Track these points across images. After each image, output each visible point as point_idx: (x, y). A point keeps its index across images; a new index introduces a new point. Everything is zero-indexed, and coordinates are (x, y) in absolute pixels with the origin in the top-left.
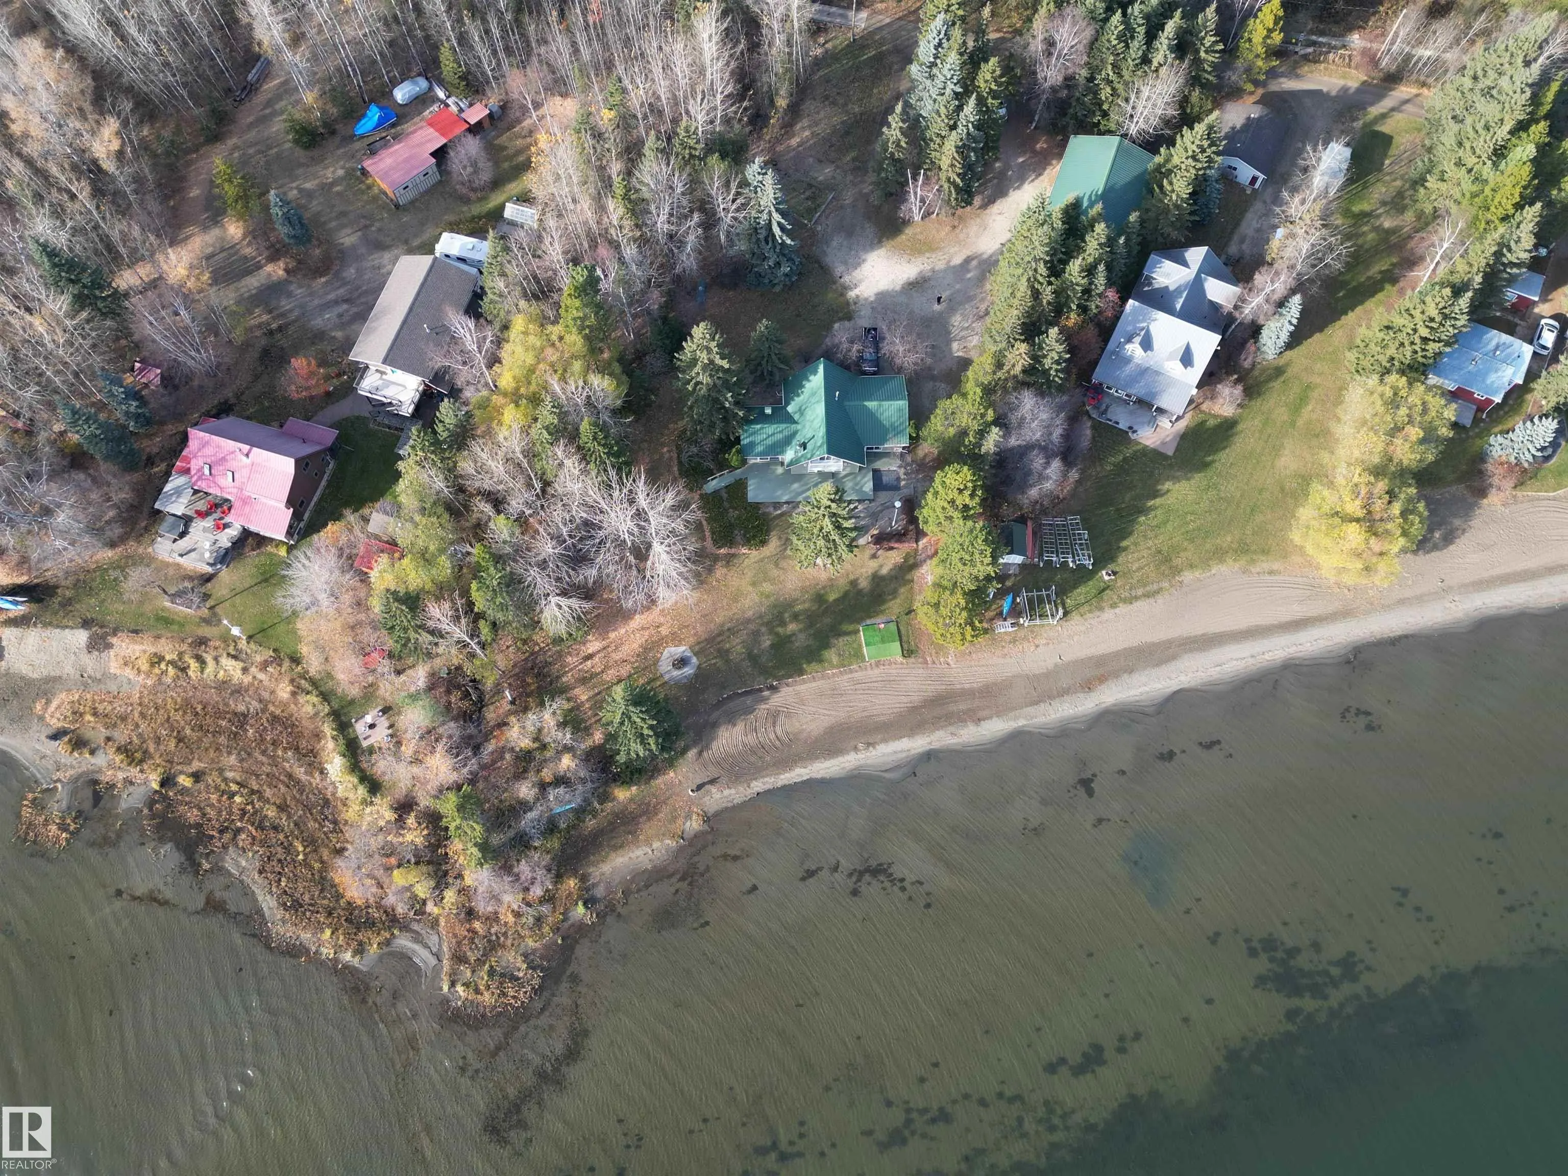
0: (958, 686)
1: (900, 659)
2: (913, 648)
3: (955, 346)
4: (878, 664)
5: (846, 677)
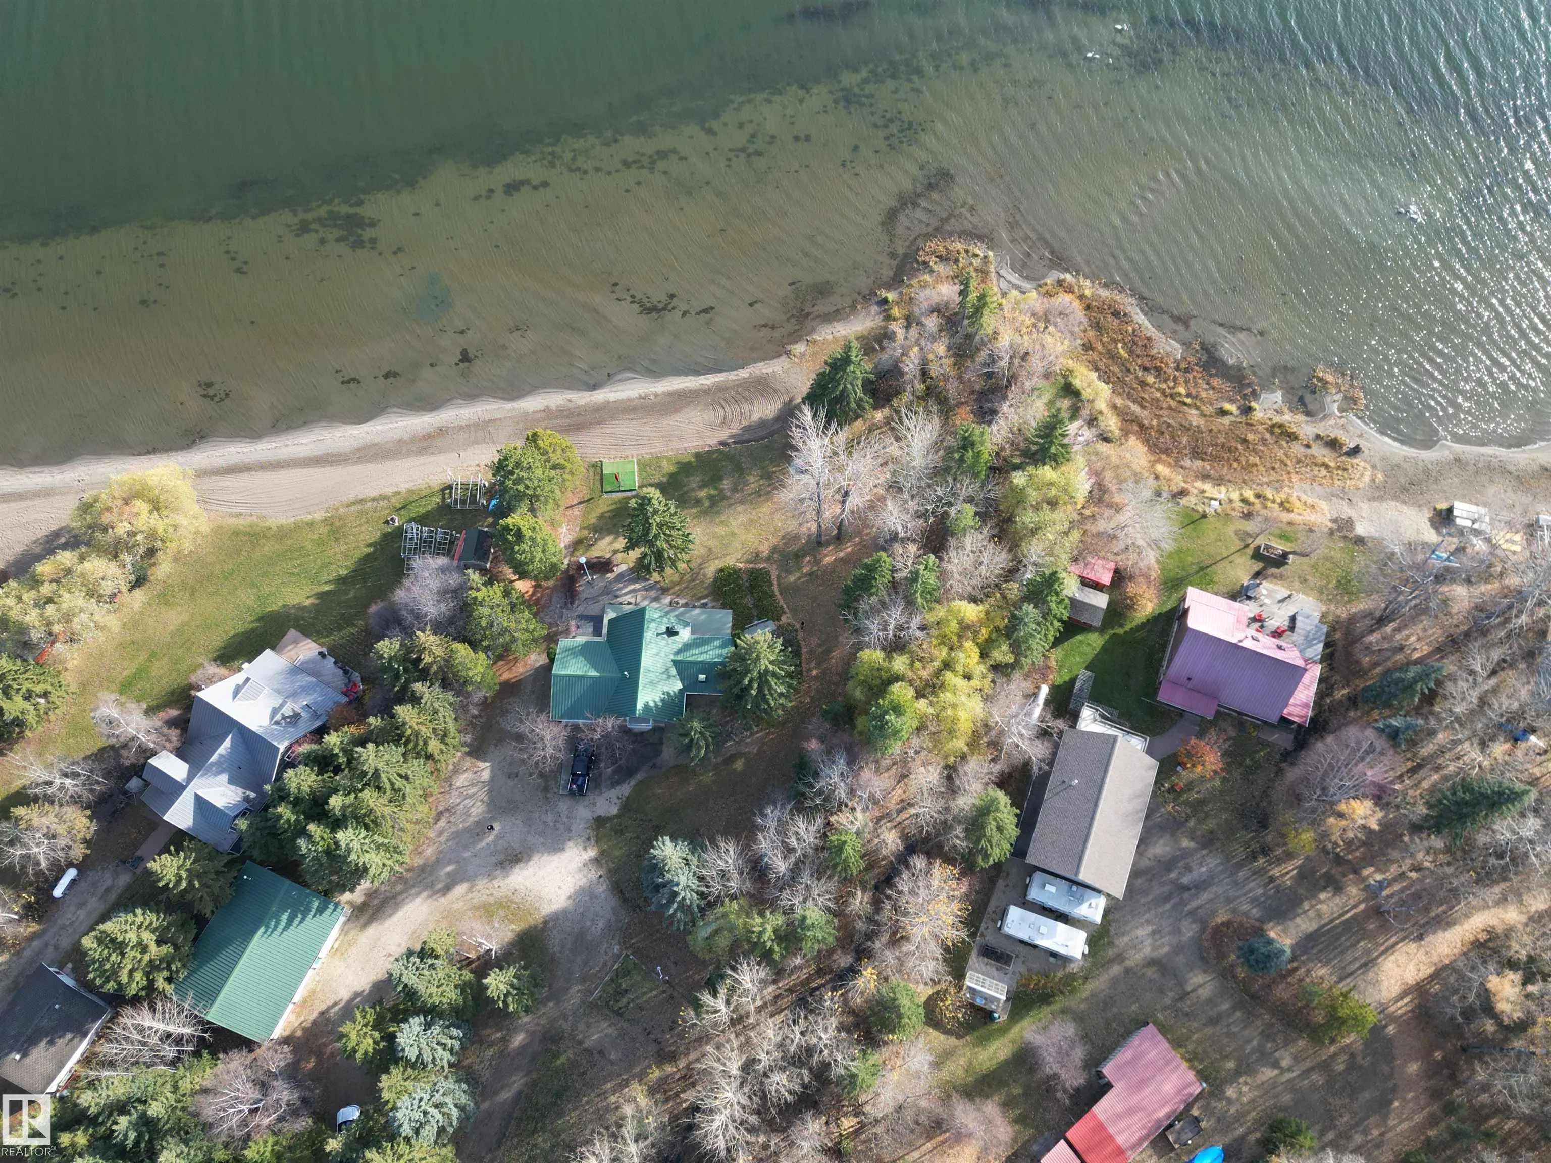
1: (604, 461)
2: (592, 470)
3: (486, 775)
4: (626, 458)
5: (657, 450)
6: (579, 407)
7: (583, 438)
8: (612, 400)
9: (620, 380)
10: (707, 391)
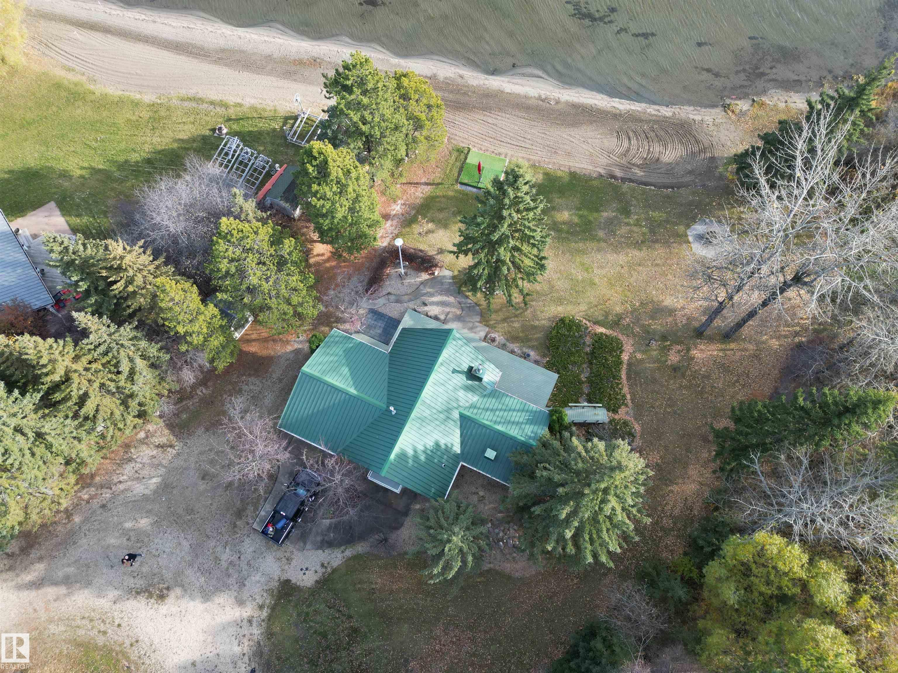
2: (455, 154)
5: (537, 158)
6: (468, 87)
7: (460, 118)
8: (508, 90)
9: (524, 75)
10: (616, 116)
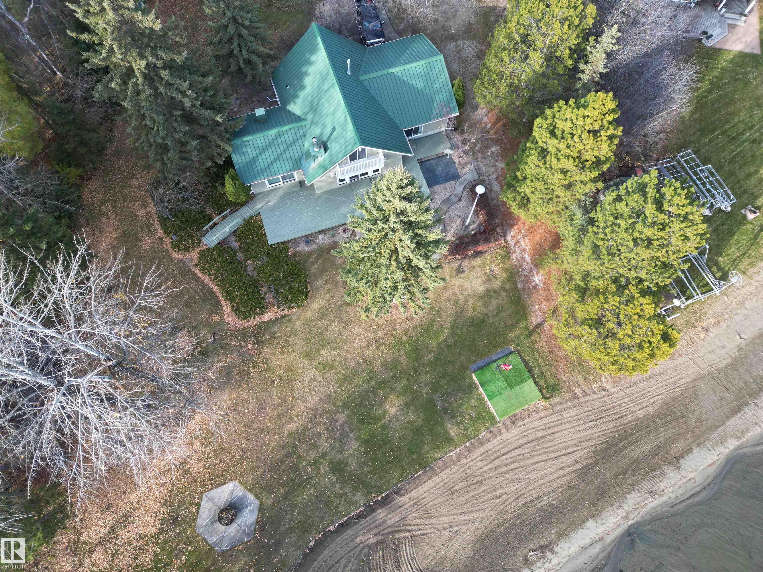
0: (630, 418)
1: (541, 403)
2: (551, 381)
4: (514, 420)
5: (476, 454)
7: (595, 434)
